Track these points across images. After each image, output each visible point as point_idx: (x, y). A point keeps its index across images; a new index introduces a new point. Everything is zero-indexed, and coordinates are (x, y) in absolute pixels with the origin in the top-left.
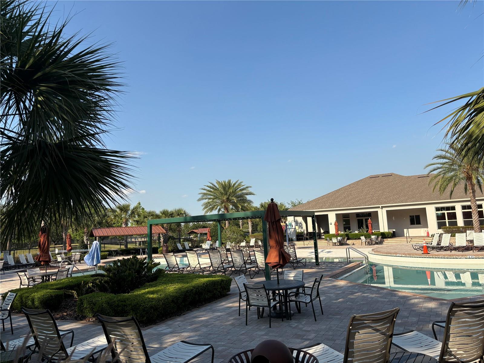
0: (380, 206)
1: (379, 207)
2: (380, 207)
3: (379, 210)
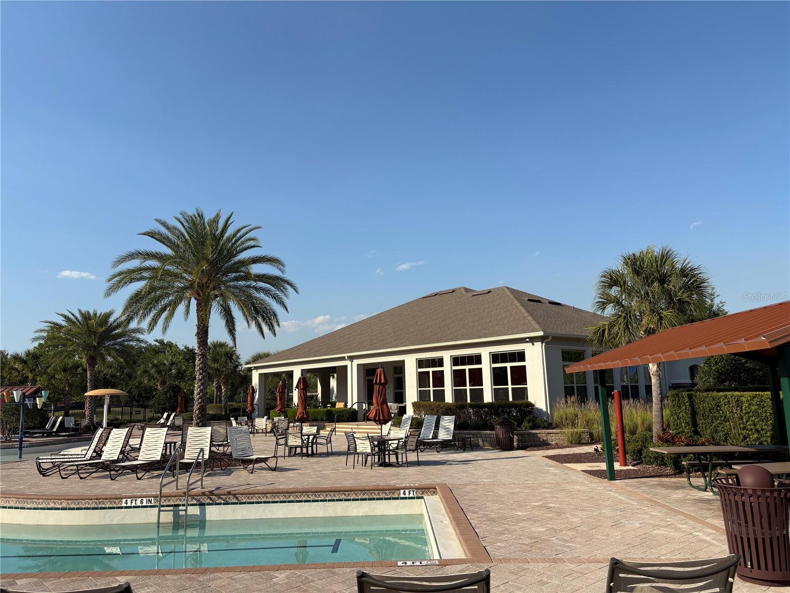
0: (346, 355)
2: (347, 358)
3: (348, 363)
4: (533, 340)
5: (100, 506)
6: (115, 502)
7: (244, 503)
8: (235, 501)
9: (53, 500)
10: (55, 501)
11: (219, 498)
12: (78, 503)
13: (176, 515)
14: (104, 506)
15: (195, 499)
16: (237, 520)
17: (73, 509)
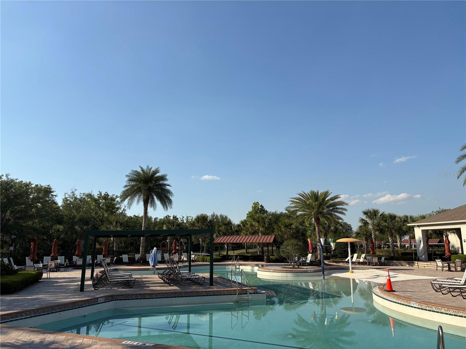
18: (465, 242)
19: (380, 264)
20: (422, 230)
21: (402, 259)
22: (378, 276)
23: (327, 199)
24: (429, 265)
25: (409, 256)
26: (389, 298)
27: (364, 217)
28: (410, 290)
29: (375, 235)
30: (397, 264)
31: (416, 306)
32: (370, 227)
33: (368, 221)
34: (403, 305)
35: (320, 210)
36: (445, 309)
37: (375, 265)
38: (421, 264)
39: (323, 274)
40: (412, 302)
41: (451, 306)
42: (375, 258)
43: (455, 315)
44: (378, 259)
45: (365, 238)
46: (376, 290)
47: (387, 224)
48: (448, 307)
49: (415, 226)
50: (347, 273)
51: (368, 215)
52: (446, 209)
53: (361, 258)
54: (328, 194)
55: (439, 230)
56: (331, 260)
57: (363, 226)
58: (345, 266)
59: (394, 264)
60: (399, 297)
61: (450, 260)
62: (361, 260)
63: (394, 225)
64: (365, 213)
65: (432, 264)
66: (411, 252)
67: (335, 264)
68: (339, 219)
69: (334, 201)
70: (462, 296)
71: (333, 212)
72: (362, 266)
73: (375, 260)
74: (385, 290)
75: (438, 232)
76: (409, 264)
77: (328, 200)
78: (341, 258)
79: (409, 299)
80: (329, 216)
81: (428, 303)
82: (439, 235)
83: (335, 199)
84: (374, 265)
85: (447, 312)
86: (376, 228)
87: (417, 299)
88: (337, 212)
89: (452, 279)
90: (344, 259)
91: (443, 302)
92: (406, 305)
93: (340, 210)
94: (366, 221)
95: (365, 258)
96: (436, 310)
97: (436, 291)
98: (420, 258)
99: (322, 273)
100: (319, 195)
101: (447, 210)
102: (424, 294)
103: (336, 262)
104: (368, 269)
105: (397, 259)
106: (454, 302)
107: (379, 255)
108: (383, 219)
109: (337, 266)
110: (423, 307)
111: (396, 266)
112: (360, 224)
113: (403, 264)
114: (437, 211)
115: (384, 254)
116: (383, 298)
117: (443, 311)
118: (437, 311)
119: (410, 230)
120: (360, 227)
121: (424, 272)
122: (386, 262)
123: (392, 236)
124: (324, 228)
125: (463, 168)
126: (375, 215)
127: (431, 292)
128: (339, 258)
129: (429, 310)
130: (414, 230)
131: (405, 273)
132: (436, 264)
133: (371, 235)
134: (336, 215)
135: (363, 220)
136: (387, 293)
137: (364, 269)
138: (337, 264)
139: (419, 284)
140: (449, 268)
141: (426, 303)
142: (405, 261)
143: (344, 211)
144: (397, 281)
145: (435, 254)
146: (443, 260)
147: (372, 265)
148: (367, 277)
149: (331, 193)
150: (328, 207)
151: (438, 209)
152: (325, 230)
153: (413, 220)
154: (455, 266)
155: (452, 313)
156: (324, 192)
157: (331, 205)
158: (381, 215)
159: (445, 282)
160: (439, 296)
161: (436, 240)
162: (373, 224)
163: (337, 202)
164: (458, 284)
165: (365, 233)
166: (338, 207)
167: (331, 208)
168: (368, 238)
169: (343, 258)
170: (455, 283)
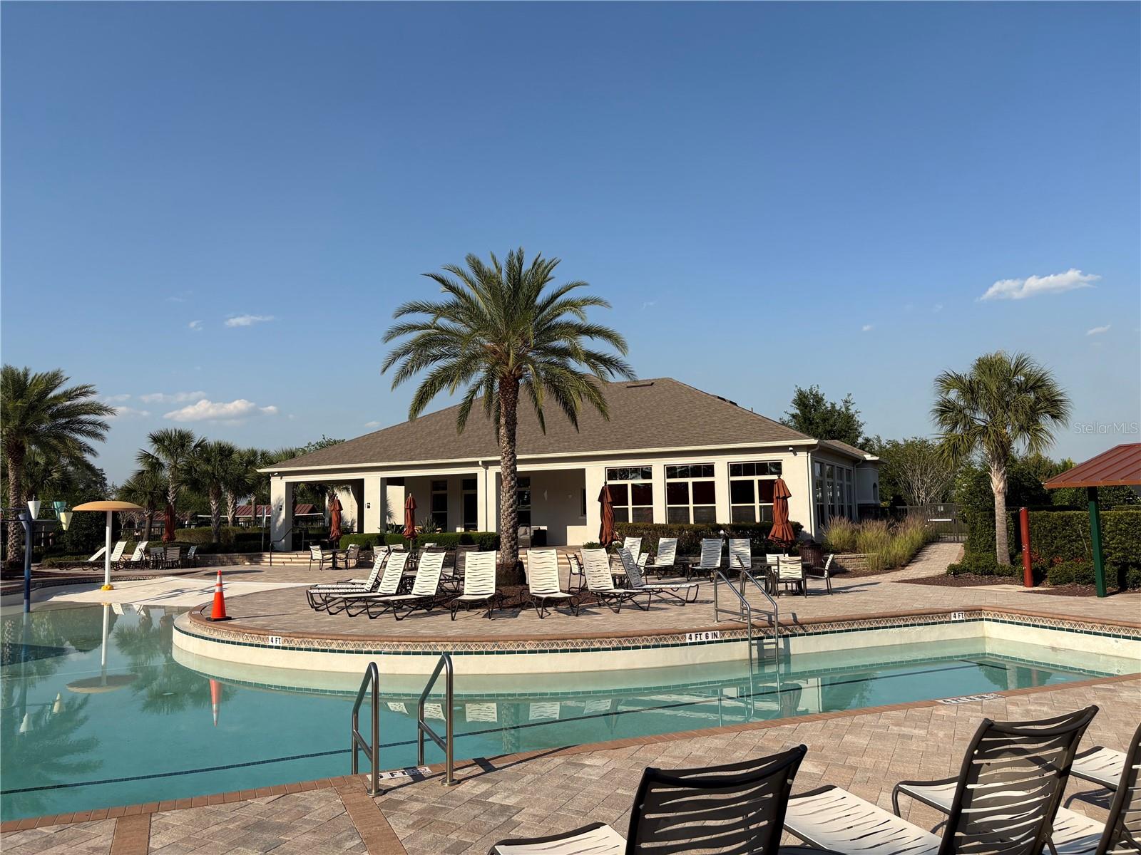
0: (480, 460)
1: (475, 464)
2: (480, 463)
3: (480, 471)
4: (796, 449)
5: (661, 643)
6: (678, 638)
7: (811, 634)
8: (801, 632)
9: (598, 639)
10: (601, 640)
11: (786, 629)
12: (634, 641)
13: (761, 650)
14: (665, 643)
15: (763, 631)
16: (820, 652)
17: (628, 648)
18: (369, 507)
19: (186, 564)
20: (286, 483)
21: (235, 550)
22: (181, 591)
23: (52, 395)
24: (294, 558)
25: (252, 542)
26: (215, 636)
27: (151, 449)
28: (263, 613)
29: (177, 494)
30: (225, 560)
31: (278, 644)
32: (166, 474)
33: (163, 459)
34: (251, 645)
35: (29, 424)
36: (339, 641)
37: (173, 568)
38: (279, 558)
39: (28, 597)
40: (270, 637)
41: (350, 635)
42: (172, 550)
43: (357, 652)
44: (181, 553)
45: (149, 502)
46: (184, 621)
47: (209, 468)
48: (345, 638)
49: (273, 473)
50: (96, 592)
51: (164, 445)
52: (337, 439)
53: (137, 550)
54: (58, 381)
55: (320, 483)
56: (45, 562)
57: (148, 472)
58: (88, 575)
59: (217, 561)
60: (242, 630)
61: (338, 547)
62: (136, 556)
63: (226, 471)
64: (156, 440)
65: (299, 556)
66: (257, 532)
67: (57, 570)
68: (85, 451)
69: (73, 402)
70: (368, 613)
71: (67, 432)
72: (138, 572)
73: (174, 554)
74: (207, 619)
75: (317, 488)
76: (251, 560)
77: (55, 398)
78: (75, 554)
79: (264, 631)
80: (55, 442)
81: (302, 635)
82: (318, 495)
83: (77, 396)
84: (168, 568)
85: (342, 649)
86: (183, 476)
87: (281, 629)
88: (80, 431)
89: (346, 582)
90: (86, 556)
91: (333, 630)
92: (257, 646)
93: (90, 428)
94: (157, 459)
95: (147, 551)
96: (320, 647)
97: (317, 610)
98: (277, 545)
99: (22, 595)
100: (29, 381)
101: (339, 442)
102: (292, 617)
103: (60, 566)
104: (154, 576)
105: (227, 550)
106: (353, 626)
107: (184, 543)
108: (201, 455)
109: (64, 574)
110: (292, 645)
111: (222, 565)
112: (140, 467)
113: (237, 560)
114: (317, 443)
115: (193, 540)
116: (203, 638)
117: (334, 647)
118: (323, 648)
119: (260, 483)
120: (140, 474)
121: (283, 574)
122: (199, 558)
123: (219, 496)
124: (30, 475)
125: (395, 353)
126: (183, 446)
127: (305, 613)
128: (71, 555)
129: (307, 650)
130: (269, 484)
131: (244, 580)
132: (310, 556)
133: (166, 493)
134: (76, 440)
135: (148, 456)
136: (213, 625)
137: (144, 578)
138: (65, 571)
139: (279, 598)
140: (335, 563)
141: (301, 635)
142: (243, 554)
143: (100, 431)
144: (231, 598)
145: (308, 536)
146: (324, 547)
147: (163, 568)
148: (153, 595)
149: (67, 379)
150: (54, 417)
151: (320, 439)
152: (34, 481)
153: (269, 462)
154: (347, 558)
155: (351, 649)
156: (44, 374)
157: (60, 413)
158: (196, 446)
159: (334, 589)
160: (323, 618)
161: (305, 508)
162: (175, 466)
163: (82, 405)
164: (359, 590)
165: (151, 489)
166: (83, 417)
167: (63, 421)
168: (156, 501)
169: (83, 554)
170: (352, 589)
